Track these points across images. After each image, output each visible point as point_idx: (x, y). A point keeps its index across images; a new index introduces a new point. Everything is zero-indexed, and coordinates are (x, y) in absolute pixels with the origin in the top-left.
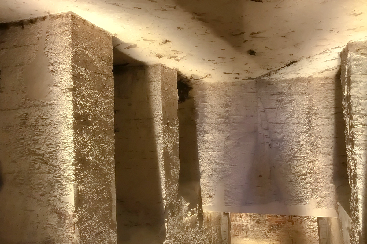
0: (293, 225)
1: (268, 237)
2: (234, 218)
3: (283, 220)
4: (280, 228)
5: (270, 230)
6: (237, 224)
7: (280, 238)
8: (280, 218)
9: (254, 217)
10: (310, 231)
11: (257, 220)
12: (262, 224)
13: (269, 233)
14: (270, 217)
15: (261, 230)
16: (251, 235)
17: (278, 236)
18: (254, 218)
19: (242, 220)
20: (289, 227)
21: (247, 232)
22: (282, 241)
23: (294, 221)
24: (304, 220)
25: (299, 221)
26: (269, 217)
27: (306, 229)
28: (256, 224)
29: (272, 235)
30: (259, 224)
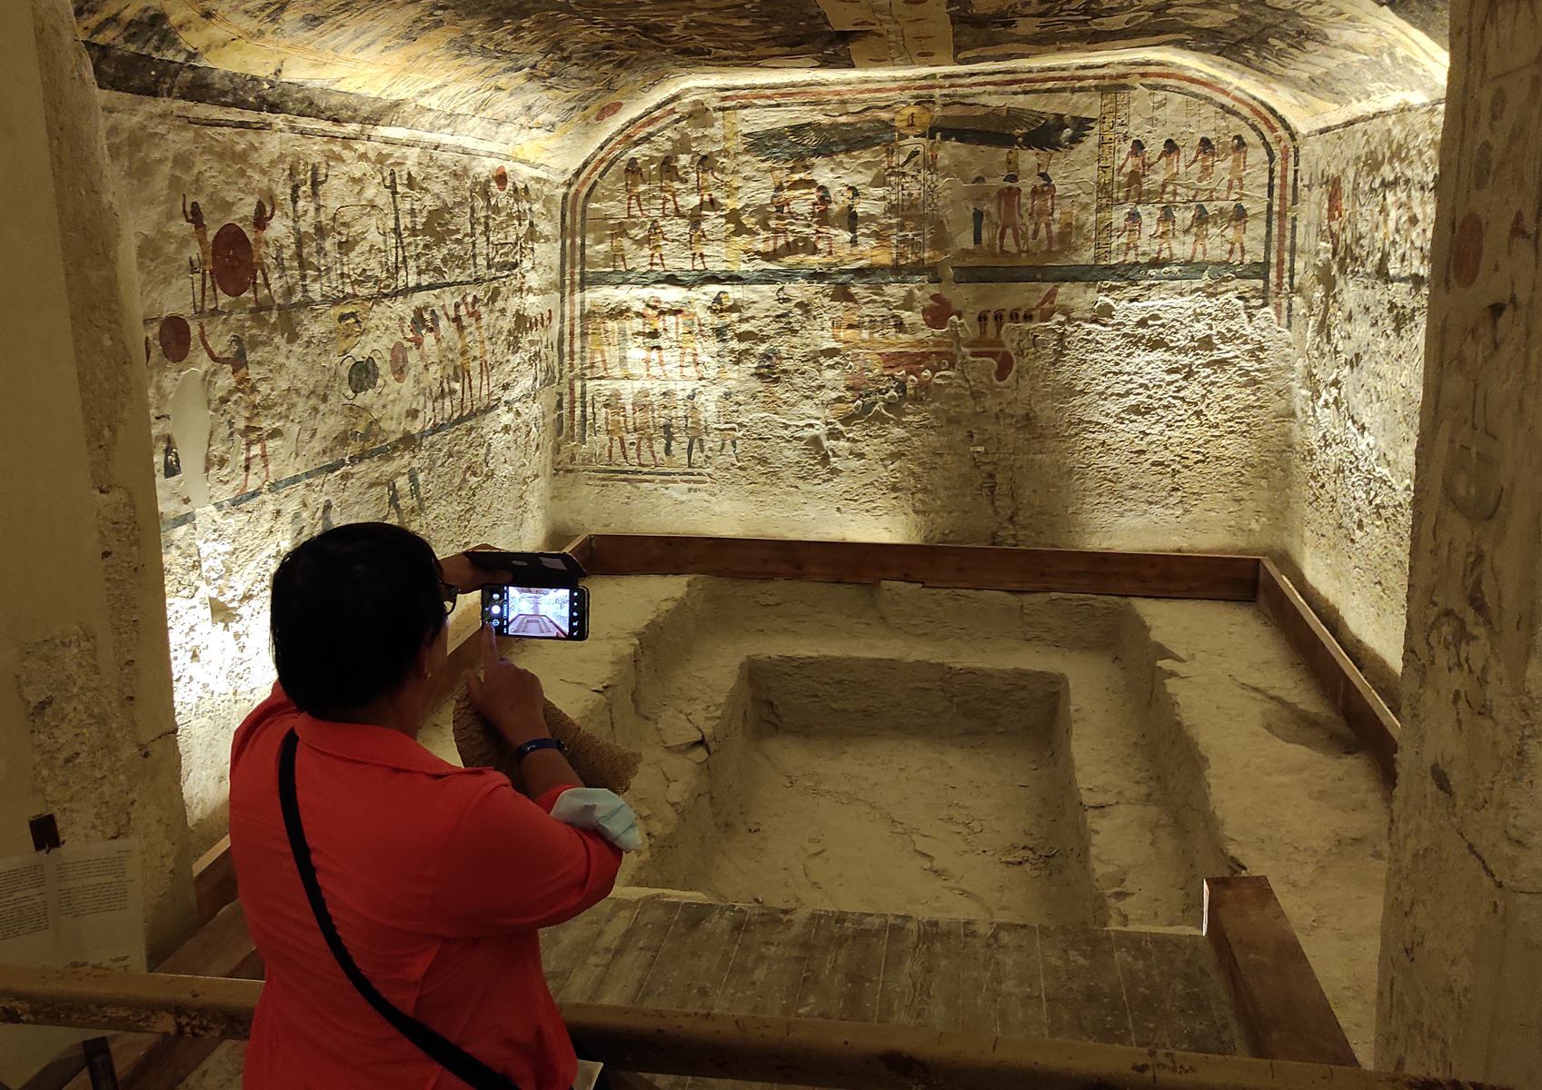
0: (1001, 375)
1: (835, 472)
2: (612, 354)
3: (937, 344)
4: (916, 400)
5: (846, 420)
6: (628, 390)
7: (912, 473)
8: (920, 335)
9: (742, 337)
10: (1114, 407)
11: (766, 356)
12: (798, 380)
13: (842, 443)
14: (850, 326)
15: (786, 427)
16: (719, 460)
17: (895, 456)
18: (744, 346)
19: (661, 363)
20: (976, 395)
21: (696, 445)
22: (924, 490)
23: (1010, 347)
24: (1081, 334)
25: (1044, 344)
26: (843, 334)
27: (1086, 399)
28: (757, 385)
29: (861, 456)
30: (777, 380)
